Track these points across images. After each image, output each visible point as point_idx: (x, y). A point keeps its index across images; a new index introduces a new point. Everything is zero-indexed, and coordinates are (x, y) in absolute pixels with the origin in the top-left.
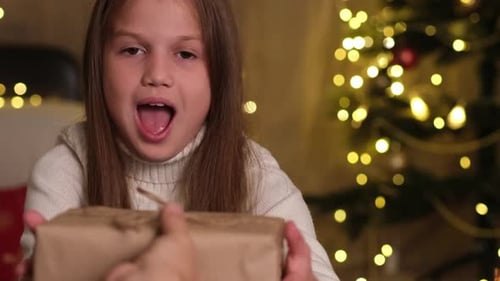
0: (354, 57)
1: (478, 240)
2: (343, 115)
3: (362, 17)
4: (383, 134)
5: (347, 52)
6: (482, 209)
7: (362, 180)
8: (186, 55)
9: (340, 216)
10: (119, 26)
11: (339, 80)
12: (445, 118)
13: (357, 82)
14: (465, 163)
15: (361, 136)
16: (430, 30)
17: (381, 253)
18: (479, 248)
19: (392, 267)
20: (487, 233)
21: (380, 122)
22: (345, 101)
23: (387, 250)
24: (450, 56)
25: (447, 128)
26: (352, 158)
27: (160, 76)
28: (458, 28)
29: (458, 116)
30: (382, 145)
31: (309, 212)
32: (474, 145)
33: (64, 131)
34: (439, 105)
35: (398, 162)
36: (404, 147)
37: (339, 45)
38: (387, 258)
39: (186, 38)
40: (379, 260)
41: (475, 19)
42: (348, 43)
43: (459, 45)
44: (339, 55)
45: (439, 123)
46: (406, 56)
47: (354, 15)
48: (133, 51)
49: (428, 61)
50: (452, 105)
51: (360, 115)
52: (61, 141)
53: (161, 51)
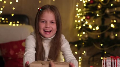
0: (79, 17)
1: (101, 50)
2: (77, 28)
3: (80, 10)
4: (84, 31)
5: (77, 16)
6: (102, 45)
7: (80, 39)
8: (52, 23)
9: (76, 45)
10: (41, 18)
11: (76, 21)
12: (95, 28)
13: (79, 21)
14: (99, 36)
15: (80, 31)
16: (93, 13)
17: (83, 52)
18: (101, 51)
19: (85, 55)
20: (103, 49)
21: (83, 29)
22: (77, 25)
23: (85, 52)
24: (96, 17)
25: (95, 30)
26: (78, 35)
27: (48, 26)
28: (97, 12)
29: (97, 28)
30: (84, 33)
31: (69, 45)
32: (100, 33)
33: (32, 33)
34: (94, 26)
35: (87, 36)
36: (88, 34)
37: (76, 15)
38: (84, 53)
39: (53, 20)
40: (83, 54)
41: (101, 10)
42: (78, 14)
43: (98, 15)
44: (76, 16)
45: (94, 29)
46: (88, 17)
47: (79, 9)
48: (44, 22)
49: (92, 18)
50: (96, 26)
51: (80, 28)
52: (31, 34)
53: (48, 22)
